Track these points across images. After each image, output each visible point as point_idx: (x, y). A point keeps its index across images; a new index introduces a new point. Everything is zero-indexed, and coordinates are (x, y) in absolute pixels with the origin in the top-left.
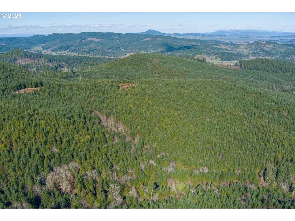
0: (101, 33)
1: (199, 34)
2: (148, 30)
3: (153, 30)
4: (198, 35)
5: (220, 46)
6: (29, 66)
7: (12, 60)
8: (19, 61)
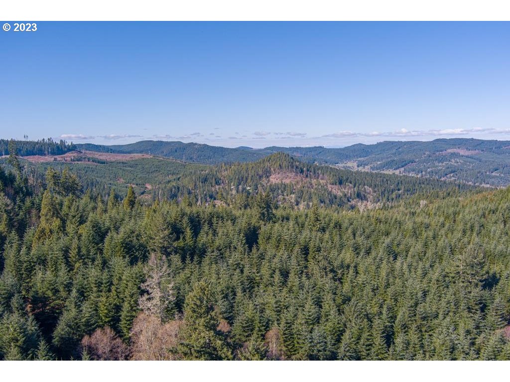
6: (285, 189)
7: (260, 173)
8: (273, 176)
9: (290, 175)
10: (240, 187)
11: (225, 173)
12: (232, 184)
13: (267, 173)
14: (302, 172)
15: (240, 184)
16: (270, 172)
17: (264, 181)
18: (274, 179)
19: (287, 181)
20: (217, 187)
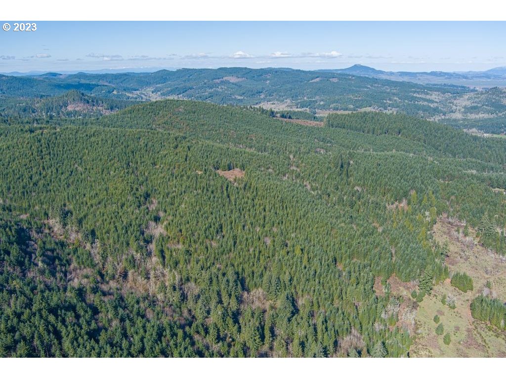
0: (250, 69)
1: (441, 74)
2: (353, 65)
3: (362, 66)
4: (441, 76)
5: (427, 94)
6: (76, 113)
7: (61, 104)
8: (70, 106)
9: (80, 105)
10: (49, 113)
11: (37, 105)
12: (43, 112)
13: (66, 105)
14: (88, 102)
15: (48, 112)
16: (67, 104)
17: (63, 109)
18: (70, 108)
19: (77, 109)
20: (34, 114)
